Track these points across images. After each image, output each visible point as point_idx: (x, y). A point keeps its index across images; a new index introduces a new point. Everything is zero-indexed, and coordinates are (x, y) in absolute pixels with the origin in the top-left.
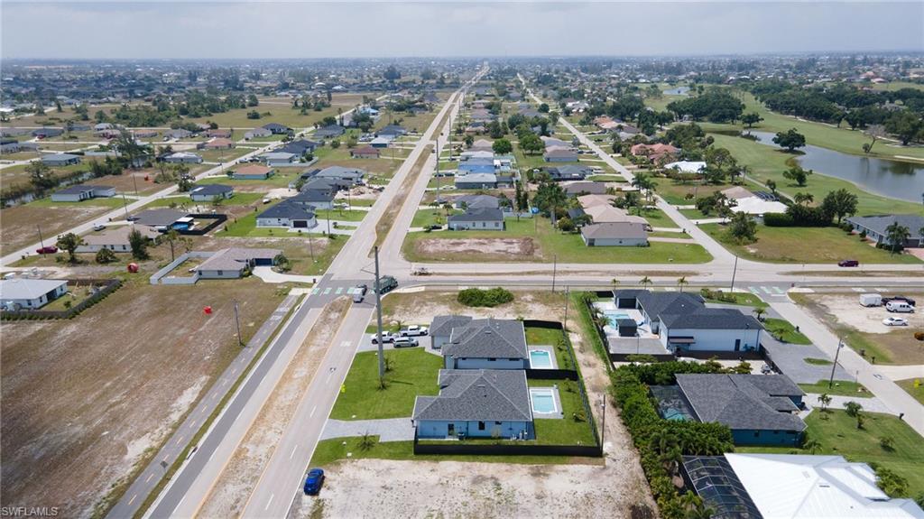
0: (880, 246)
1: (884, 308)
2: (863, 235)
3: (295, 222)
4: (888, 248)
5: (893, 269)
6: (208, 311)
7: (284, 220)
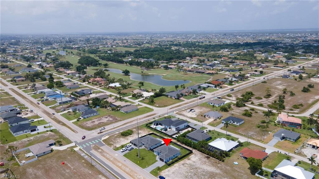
0: (175, 99)
1: (191, 112)
2: (171, 97)
3: (31, 130)
4: (177, 99)
5: (183, 103)
6: (63, 163)
7: (25, 131)
